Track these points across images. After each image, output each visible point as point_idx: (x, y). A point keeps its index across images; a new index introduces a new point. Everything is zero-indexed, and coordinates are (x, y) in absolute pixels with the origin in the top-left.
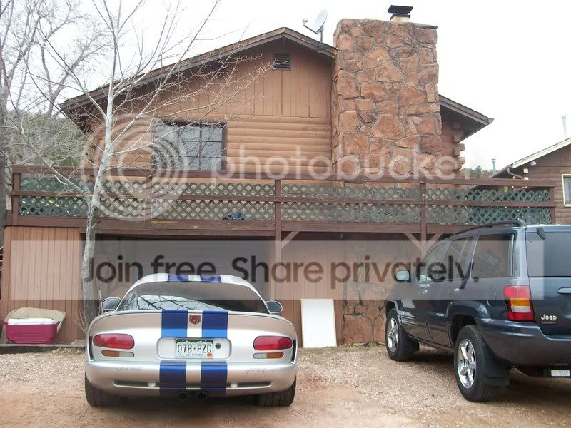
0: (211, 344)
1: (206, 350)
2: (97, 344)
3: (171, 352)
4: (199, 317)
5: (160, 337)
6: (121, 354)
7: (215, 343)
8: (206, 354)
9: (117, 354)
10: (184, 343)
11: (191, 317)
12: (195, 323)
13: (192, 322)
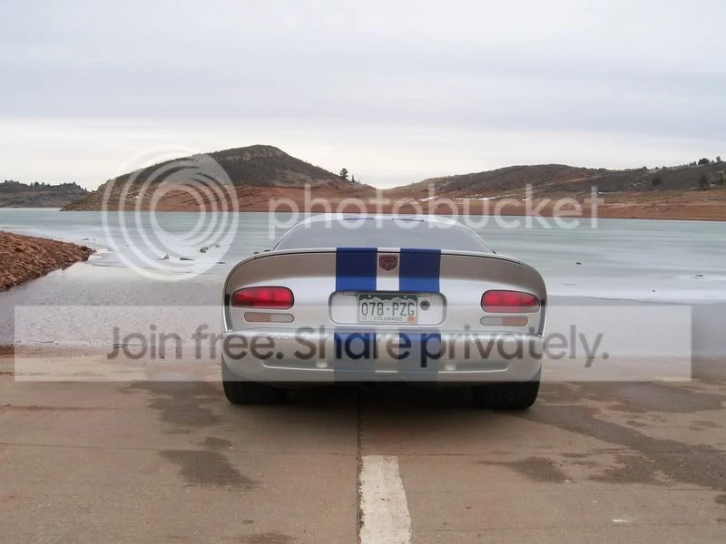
0: (414, 302)
1: (406, 311)
2: (235, 304)
3: (350, 315)
4: (395, 258)
5: (334, 290)
6: (272, 318)
7: (421, 300)
8: (405, 319)
9: (267, 318)
10: (371, 301)
11: (382, 258)
12: (388, 269)
13: (383, 266)
